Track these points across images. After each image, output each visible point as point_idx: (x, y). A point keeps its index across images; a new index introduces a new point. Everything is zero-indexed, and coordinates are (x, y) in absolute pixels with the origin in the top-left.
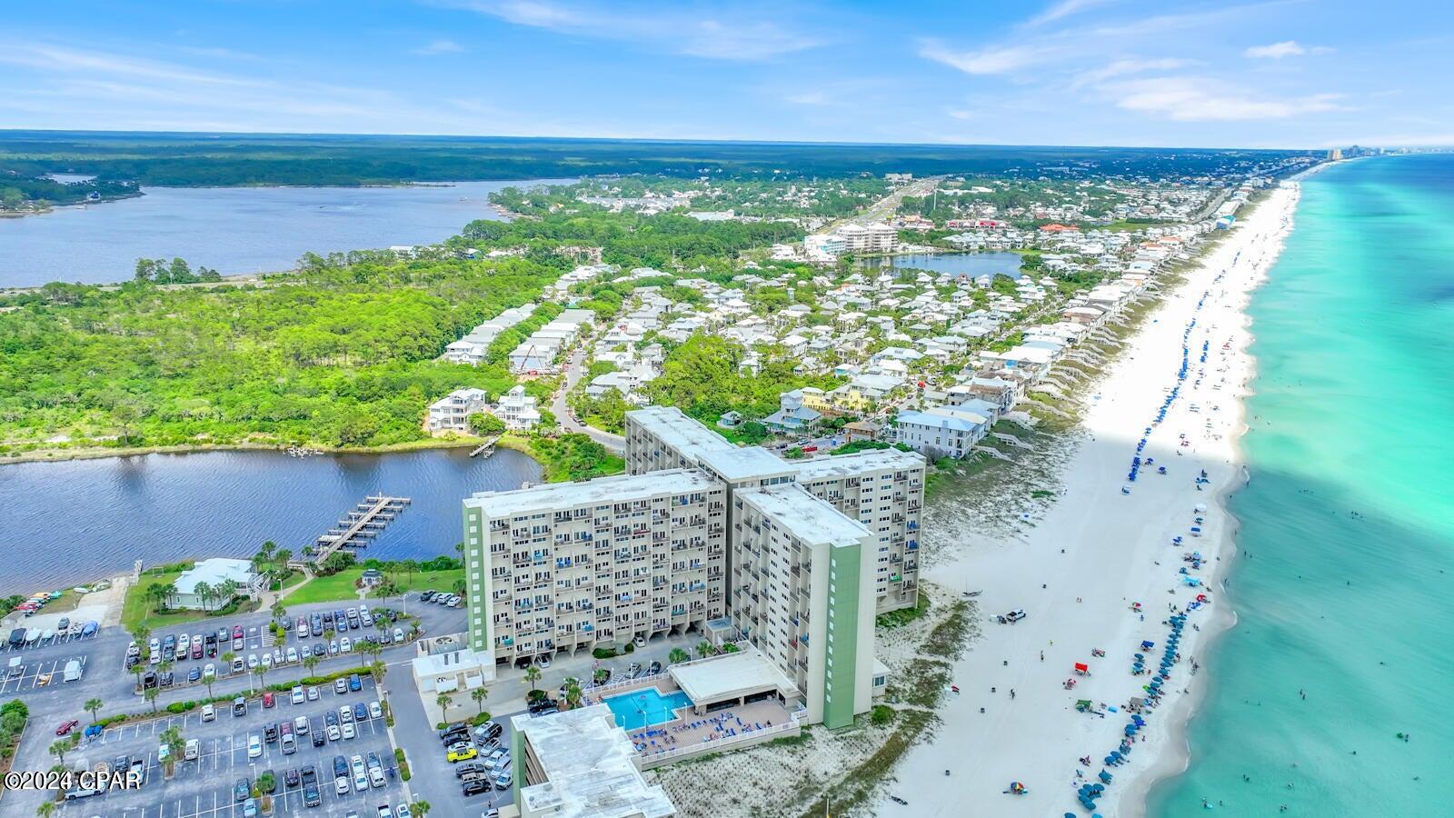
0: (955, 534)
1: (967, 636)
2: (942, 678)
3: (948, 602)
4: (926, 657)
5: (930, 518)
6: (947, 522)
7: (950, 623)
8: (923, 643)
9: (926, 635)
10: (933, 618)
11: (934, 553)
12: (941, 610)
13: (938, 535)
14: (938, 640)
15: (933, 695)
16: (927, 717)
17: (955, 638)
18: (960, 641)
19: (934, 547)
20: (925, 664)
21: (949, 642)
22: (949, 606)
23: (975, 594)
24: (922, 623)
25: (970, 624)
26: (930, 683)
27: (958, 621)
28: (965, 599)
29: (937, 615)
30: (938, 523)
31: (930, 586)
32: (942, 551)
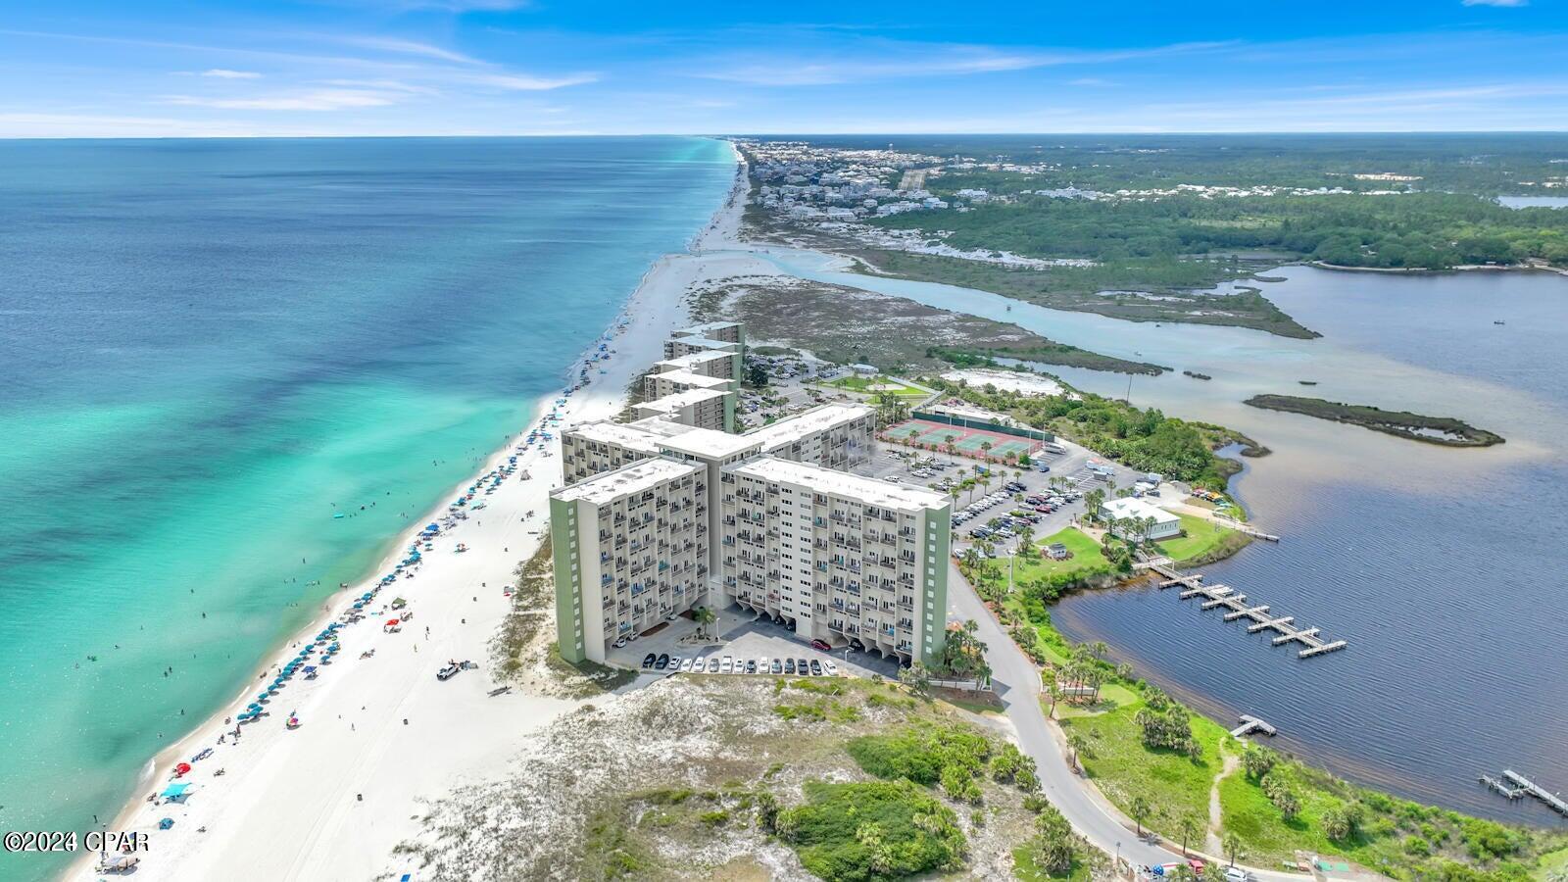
0: (533, 765)
1: (502, 636)
2: (520, 597)
3: (529, 675)
4: (539, 612)
5: (578, 773)
6: (548, 775)
7: (520, 644)
8: (543, 624)
9: (542, 631)
10: (539, 650)
11: (559, 733)
12: (533, 661)
13: (559, 755)
14: (530, 626)
15: (524, 585)
16: (526, 571)
17: (513, 631)
18: (507, 630)
19: (560, 738)
20: (537, 605)
21: (518, 626)
22: (524, 668)
23: (496, 693)
24: (549, 641)
25: (499, 649)
26: (528, 591)
27: (512, 649)
28: (509, 683)
29: (536, 653)
30: (565, 769)
31: (553, 692)
32: (548, 737)
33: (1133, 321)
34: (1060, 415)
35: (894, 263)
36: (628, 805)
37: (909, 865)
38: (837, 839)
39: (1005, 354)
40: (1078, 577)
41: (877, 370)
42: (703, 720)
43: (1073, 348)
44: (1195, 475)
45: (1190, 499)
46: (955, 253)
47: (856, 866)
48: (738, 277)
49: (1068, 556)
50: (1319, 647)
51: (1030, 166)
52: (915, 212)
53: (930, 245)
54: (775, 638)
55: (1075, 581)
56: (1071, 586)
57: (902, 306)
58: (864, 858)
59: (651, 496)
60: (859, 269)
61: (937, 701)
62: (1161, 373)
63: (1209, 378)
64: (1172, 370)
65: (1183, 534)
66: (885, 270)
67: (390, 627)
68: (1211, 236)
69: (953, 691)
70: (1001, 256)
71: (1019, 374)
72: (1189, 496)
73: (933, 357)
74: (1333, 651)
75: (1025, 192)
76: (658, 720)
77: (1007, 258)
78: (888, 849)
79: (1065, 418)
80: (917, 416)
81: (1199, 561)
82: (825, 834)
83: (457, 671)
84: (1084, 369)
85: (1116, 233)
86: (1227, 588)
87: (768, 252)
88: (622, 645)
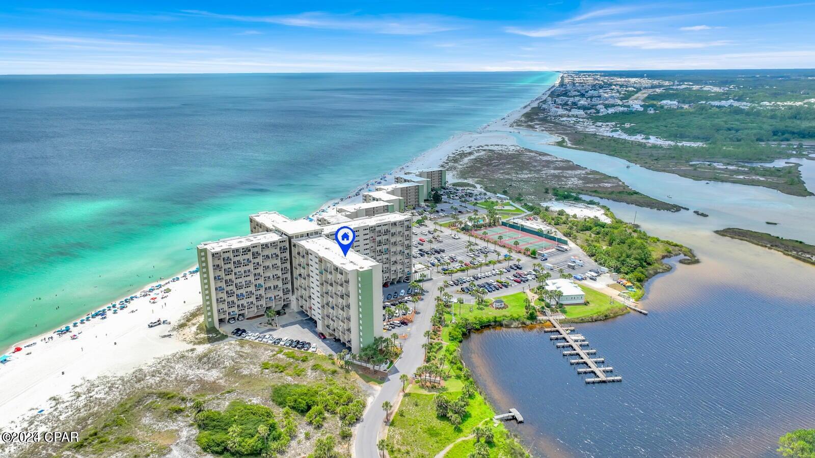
0: (137, 371)
3: (186, 330)
5: (147, 378)
6: (136, 376)
7: (196, 316)
12: (194, 324)
13: (153, 368)
19: (164, 361)
22: (187, 327)
23: (165, 336)
25: (185, 317)
27: (190, 317)
28: (174, 333)
29: (199, 321)
30: (145, 375)
31: (188, 340)
33: (694, 179)
34: (587, 230)
35: (582, 141)
36: (147, 396)
37: (243, 450)
38: (218, 430)
39: (594, 194)
40: (498, 319)
41: (509, 198)
42: (225, 363)
43: (636, 193)
44: (629, 271)
45: (614, 284)
46: (625, 136)
47: (218, 445)
48: (487, 145)
49: (506, 307)
50: (603, 377)
51: (720, 87)
52: (623, 113)
53: (612, 131)
54: (306, 329)
55: (495, 321)
56: (493, 324)
57: (561, 164)
58: (223, 442)
59: (250, 251)
60: (560, 144)
61: (353, 373)
62: (680, 210)
63: (707, 216)
64: (688, 209)
65: (586, 303)
66: (572, 144)
67: (152, 301)
68: (796, 131)
69: (366, 369)
70: (649, 139)
71: (589, 205)
72: (616, 282)
73: (549, 193)
74: (610, 382)
75: (701, 102)
76: (205, 359)
77: (653, 140)
78: (238, 439)
79: (590, 232)
80: (504, 224)
81: (582, 320)
82: (214, 427)
83: (159, 324)
84: (634, 205)
85: (732, 128)
86: (582, 337)
87: (519, 133)
88: (232, 322)
